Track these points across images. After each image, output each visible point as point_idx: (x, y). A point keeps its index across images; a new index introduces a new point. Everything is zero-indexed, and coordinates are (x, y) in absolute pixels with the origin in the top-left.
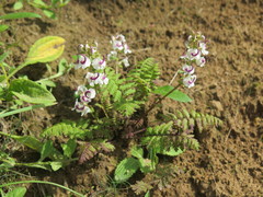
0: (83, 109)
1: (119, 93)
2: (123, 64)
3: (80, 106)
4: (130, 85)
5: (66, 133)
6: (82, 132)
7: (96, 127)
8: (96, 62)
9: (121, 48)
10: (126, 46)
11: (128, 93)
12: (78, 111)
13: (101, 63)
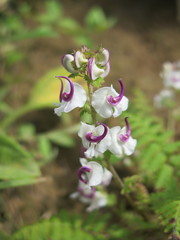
8: (102, 96)
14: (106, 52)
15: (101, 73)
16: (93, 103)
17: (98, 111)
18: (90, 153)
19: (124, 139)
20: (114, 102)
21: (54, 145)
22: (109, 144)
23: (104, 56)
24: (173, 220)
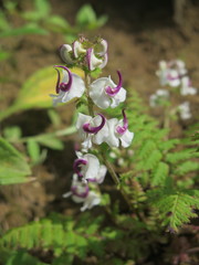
0: (85, 195)
1: (164, 168)
2: (178, 114)
3: (81, 190)
4: (187, 154)
5: (47, 242)
6: (83, 242)
7: (112, 235)
8: (100, 87)
9: (175, 83)
10: (186, 81)
11: (182, 169)
12: (77, 200)
13: (110, 93)
14: (104, 43)
15: (99, 64)
16: (91, 94)
17: (95, 102)
18: (87, 144)
19: (121, 131)
20: (112, 93)
21: (42, 147)
22: (107, 135)
23: (102, 46)
24: (170, 214)
